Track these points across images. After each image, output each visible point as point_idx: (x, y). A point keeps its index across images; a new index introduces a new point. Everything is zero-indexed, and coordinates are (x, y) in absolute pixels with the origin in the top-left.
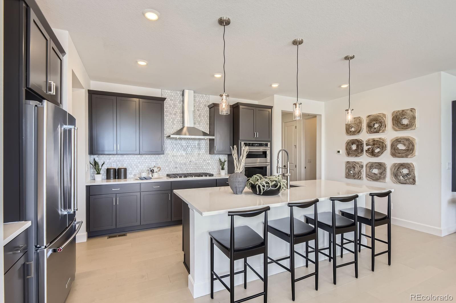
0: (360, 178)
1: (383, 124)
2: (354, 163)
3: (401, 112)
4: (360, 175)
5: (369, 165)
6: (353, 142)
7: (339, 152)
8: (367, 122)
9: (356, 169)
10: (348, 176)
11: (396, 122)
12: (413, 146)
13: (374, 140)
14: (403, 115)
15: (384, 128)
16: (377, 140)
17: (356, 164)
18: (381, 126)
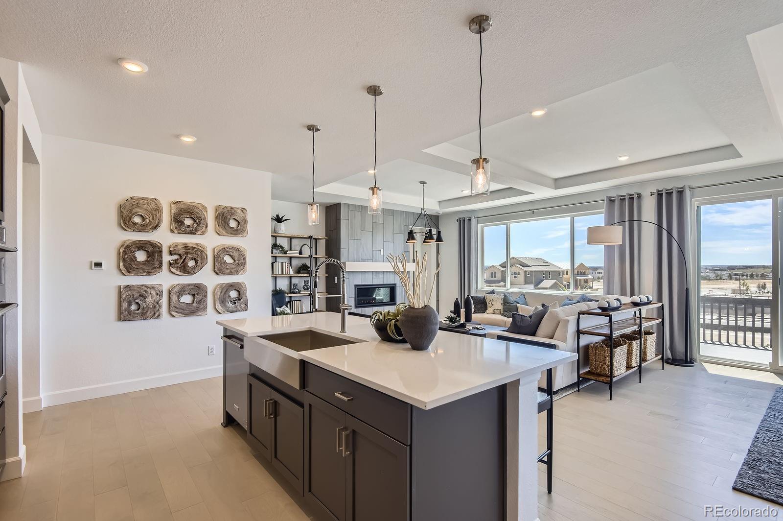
0: (159, 315)
1: (202, 221)
2: (144, 287)
3: (229, 209)
4: (158, 310)
5: (176, 289)
6: (141, 246)
7: (98, 265)
8: (173, 211)
9: (148, 300)
10: (124, 315)
11: (223, 223)
12: (244, 259)
13: (186, 246)
14: (232, 214)
15: (204, 228)
16: (192, 247)
17: (148, 290)
18: (200, 224)
